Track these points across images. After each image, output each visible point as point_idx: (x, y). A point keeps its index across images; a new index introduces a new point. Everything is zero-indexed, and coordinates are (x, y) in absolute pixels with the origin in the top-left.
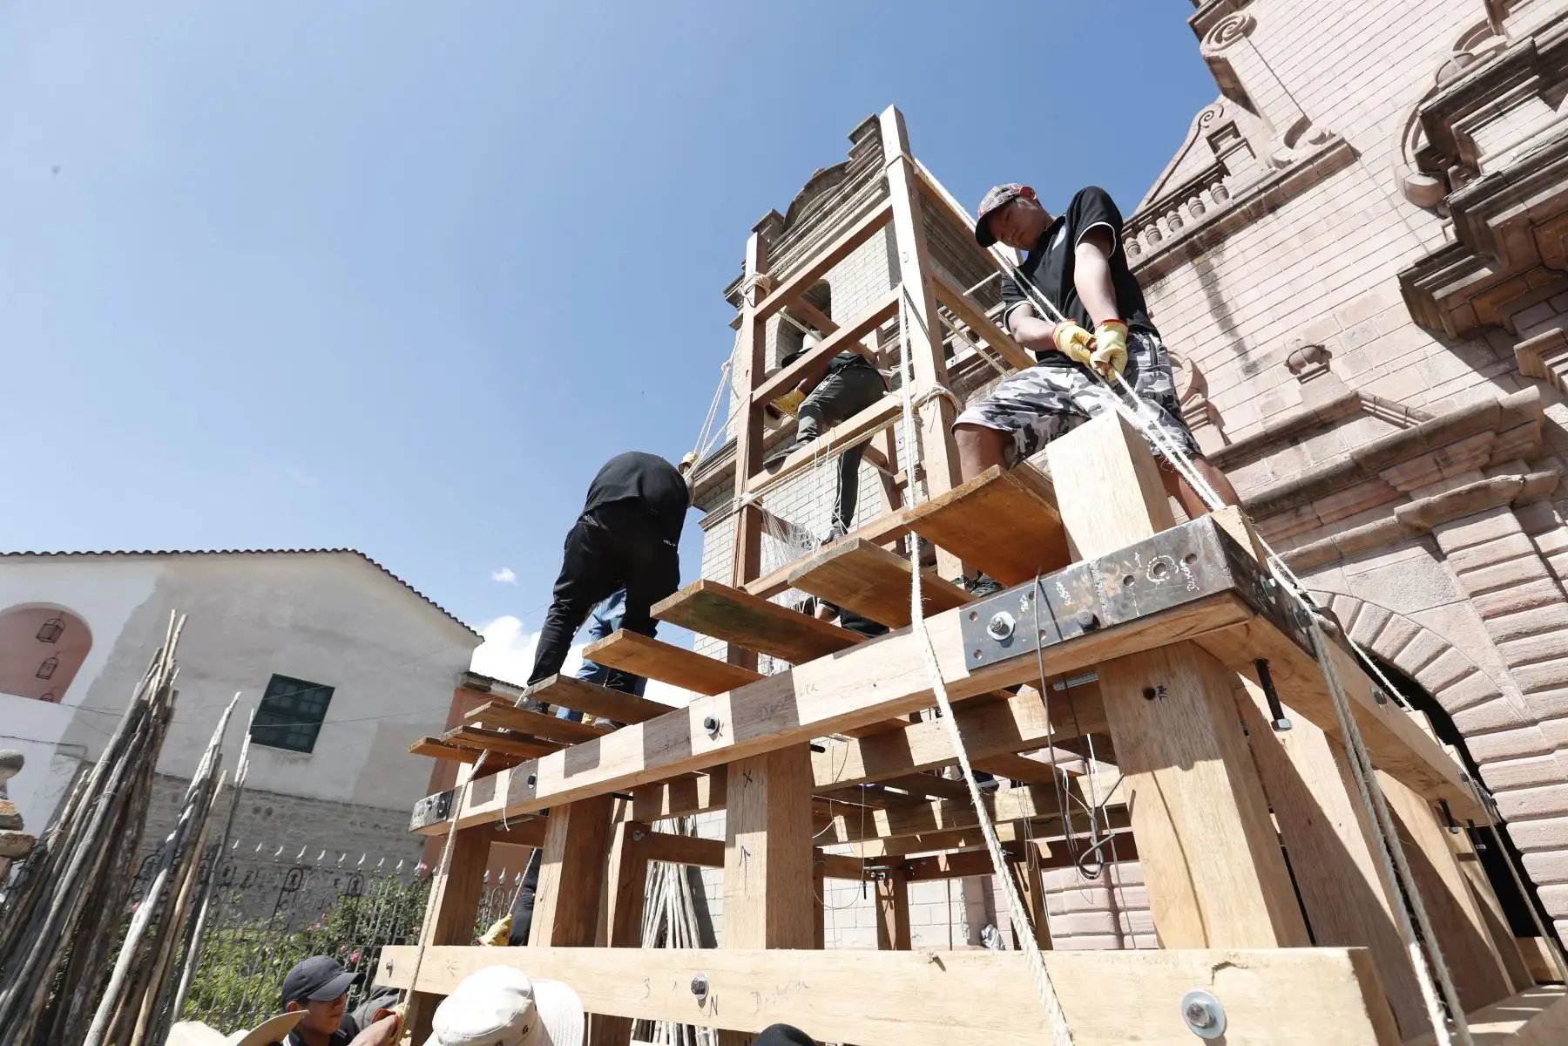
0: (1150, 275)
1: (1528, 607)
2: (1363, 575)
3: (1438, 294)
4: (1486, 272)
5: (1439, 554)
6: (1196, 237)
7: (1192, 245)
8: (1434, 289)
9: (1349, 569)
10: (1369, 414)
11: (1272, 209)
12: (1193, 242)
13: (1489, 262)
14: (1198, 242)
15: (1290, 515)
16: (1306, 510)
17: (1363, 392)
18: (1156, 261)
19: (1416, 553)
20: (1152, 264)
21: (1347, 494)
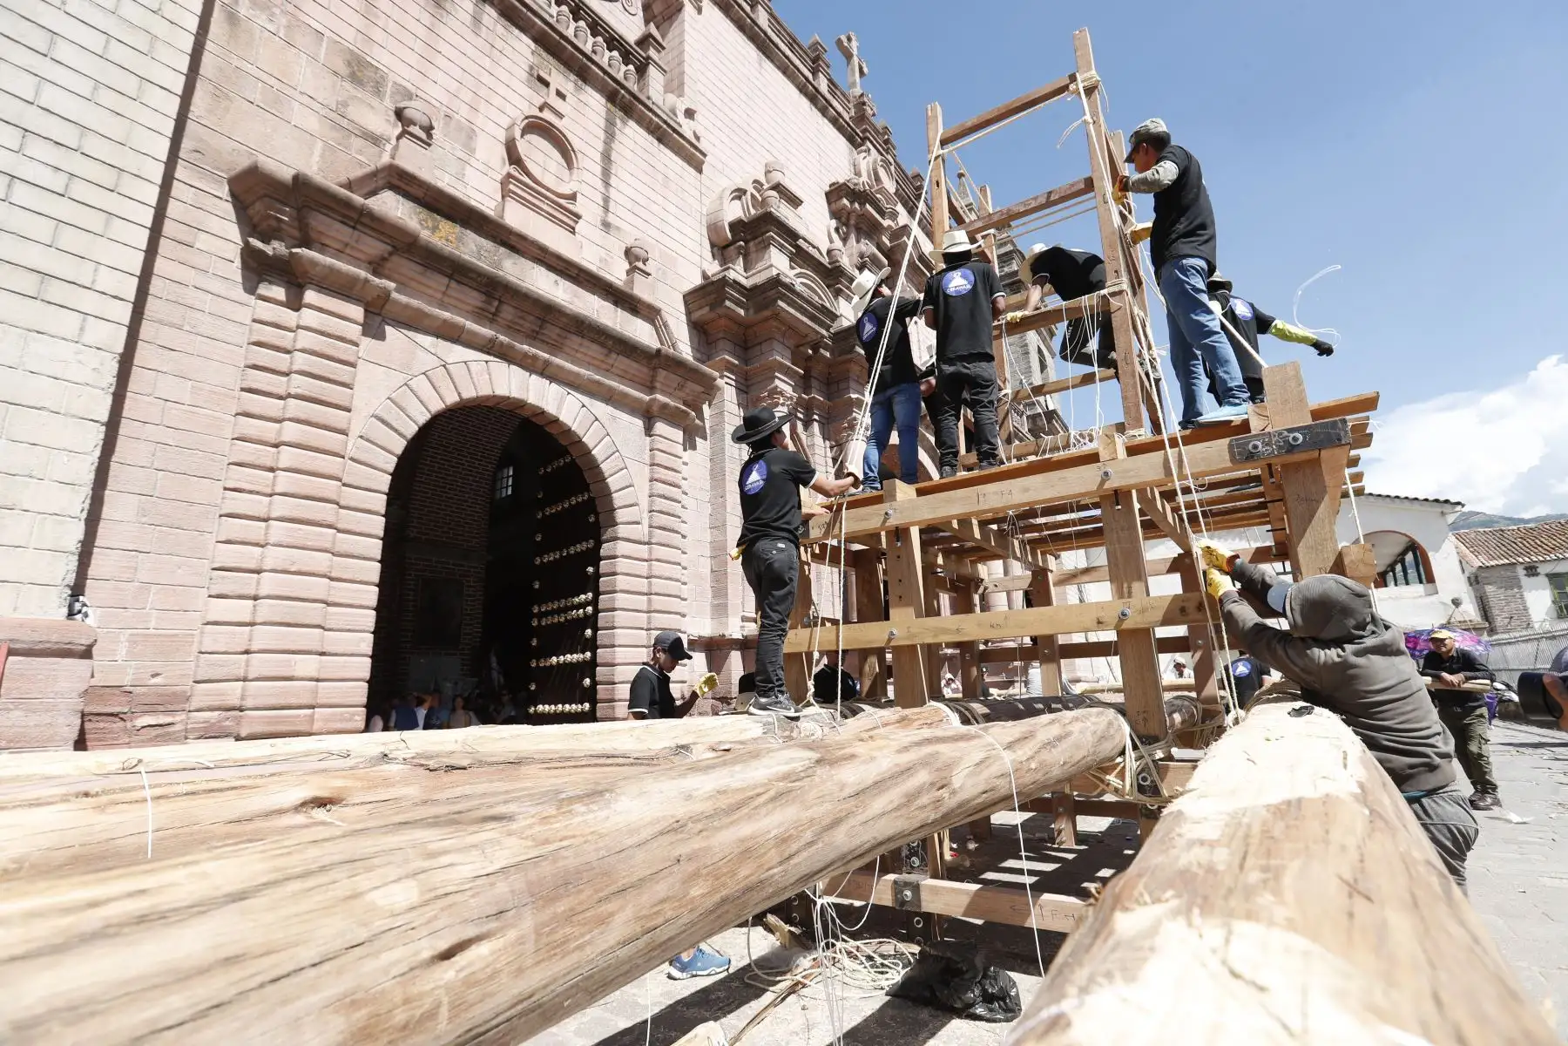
0: (580, 68)
1: (670, 485)
2: (614, 418)
3: (728, 303)
4: (742, 312)
5: (649, 431)
6: (623, 92)
7: (617, 92)
8: (730, 300)
9: (609, 409)
10: (655, 326)
11: (660, 140)
12: (618, 92)
13: (747, 310)
14: (620, 96)
15: (605, 351)
16: (614, 356)
17: (663, 313)
18: (593, 67)
19: (639, 423)
20: (589, 64)
21: (635, 365)
